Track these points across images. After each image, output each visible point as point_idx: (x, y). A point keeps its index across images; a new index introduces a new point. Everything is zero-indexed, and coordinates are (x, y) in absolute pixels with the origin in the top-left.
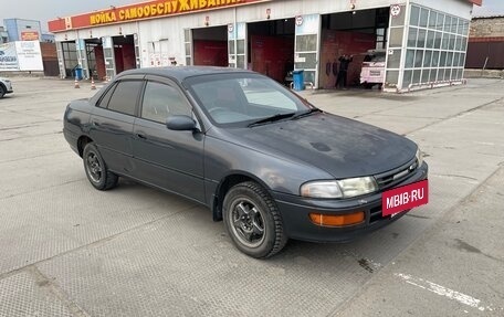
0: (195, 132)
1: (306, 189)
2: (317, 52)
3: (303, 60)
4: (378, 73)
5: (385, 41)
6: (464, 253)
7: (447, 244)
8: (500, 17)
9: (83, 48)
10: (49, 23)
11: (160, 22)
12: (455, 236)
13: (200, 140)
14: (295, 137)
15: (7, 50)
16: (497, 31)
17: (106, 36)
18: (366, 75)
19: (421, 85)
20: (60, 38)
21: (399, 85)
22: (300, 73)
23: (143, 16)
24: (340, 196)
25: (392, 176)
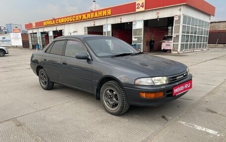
0: (88, 60)
1: (137, 82)
2: (142, 36)
3: (136, 40)
4: (169, 45)
5: (172, 32)
6: (210, 113)
7: (202, 110)
8: (223, 22)
9: (40, 36)
10: (26, 25)
11: (74, 24)
12: (205, 107)
13: (90, 64)
14: (133, 61)
15: (7, 37)
16: (222, 27)
17: (50, 31)
18: (164, 46)
19: (188, 50)
20: (30, 32)
21: (179, 50)
22: (135, 45)
23: (67, 22)
24: (153, 84)
25: (176, 77)
